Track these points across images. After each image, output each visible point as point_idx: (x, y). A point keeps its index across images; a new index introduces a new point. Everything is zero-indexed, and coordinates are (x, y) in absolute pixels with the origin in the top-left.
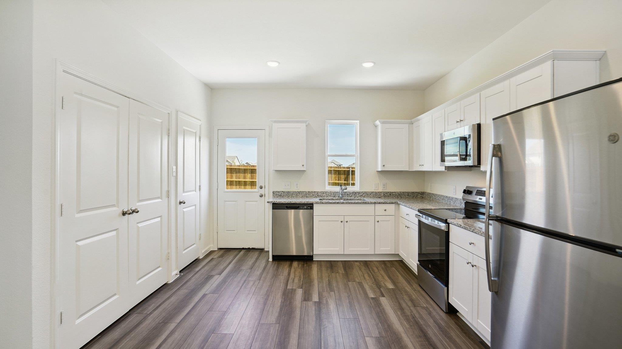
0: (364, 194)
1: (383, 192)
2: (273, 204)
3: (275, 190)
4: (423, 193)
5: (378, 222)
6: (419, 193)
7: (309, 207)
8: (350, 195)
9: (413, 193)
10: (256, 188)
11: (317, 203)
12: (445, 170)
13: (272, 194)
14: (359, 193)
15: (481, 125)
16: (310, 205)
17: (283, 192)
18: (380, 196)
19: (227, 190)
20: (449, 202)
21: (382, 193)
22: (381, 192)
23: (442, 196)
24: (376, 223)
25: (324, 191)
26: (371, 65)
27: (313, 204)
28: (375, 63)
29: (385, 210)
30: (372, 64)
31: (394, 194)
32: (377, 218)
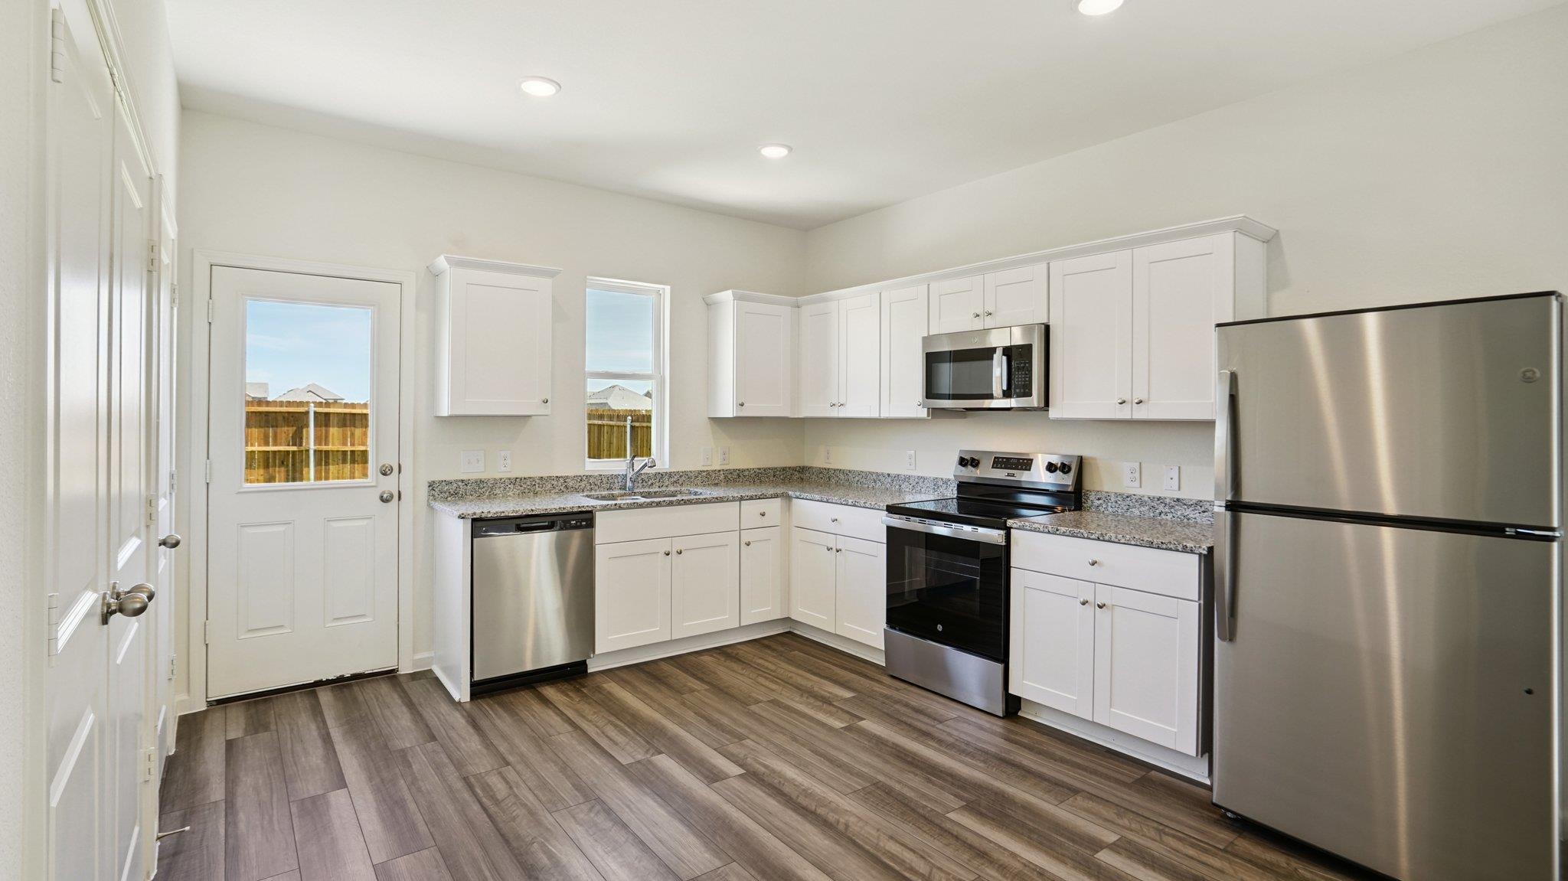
0: (681, 476)
1: (723, 470)
2: (474, 520)
3: (437, 478)
4: (803, 470)
5: (748, 544)
6: (794, 469)
7: (583, 520)
8: (650, 483)
9: (784, 469)
10: (365, 475)
11: (605, 508)
12: (928, 415)
13: (424, 490)
14: (670, 475)
15: (1051, 327)
16: (580, 515)
17: (462, 481)
18: (716, 482)
19: (249, 485)
20: (897, 487)
21: (722, 473)
22: (720, 471)
23: (871, 473)
24: (742, 546)
25: (582, 474)
26: (782, 152)
27: (591, 512)
28: (790, 149)
29: (763, 515)
30: (784, 152)
31: (746, 473)
32: (746, 536)
